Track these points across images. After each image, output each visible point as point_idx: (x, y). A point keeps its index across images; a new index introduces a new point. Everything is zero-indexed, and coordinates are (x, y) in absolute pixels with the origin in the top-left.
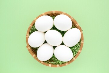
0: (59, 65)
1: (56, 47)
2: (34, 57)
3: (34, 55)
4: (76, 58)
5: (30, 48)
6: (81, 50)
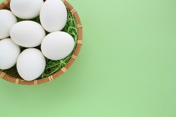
0: (64, 68)
2: (19, 83)
3: (17, 80)
4: (81, 39)
5: (5, 74)
6: (80, 22)
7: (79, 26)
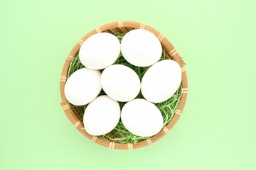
0: (131, 145)
1: (126, 103)
2: (78, 128)
3: (78, 123)
4: (169, 129)
6: (182, 109)
7: (178, 112)
